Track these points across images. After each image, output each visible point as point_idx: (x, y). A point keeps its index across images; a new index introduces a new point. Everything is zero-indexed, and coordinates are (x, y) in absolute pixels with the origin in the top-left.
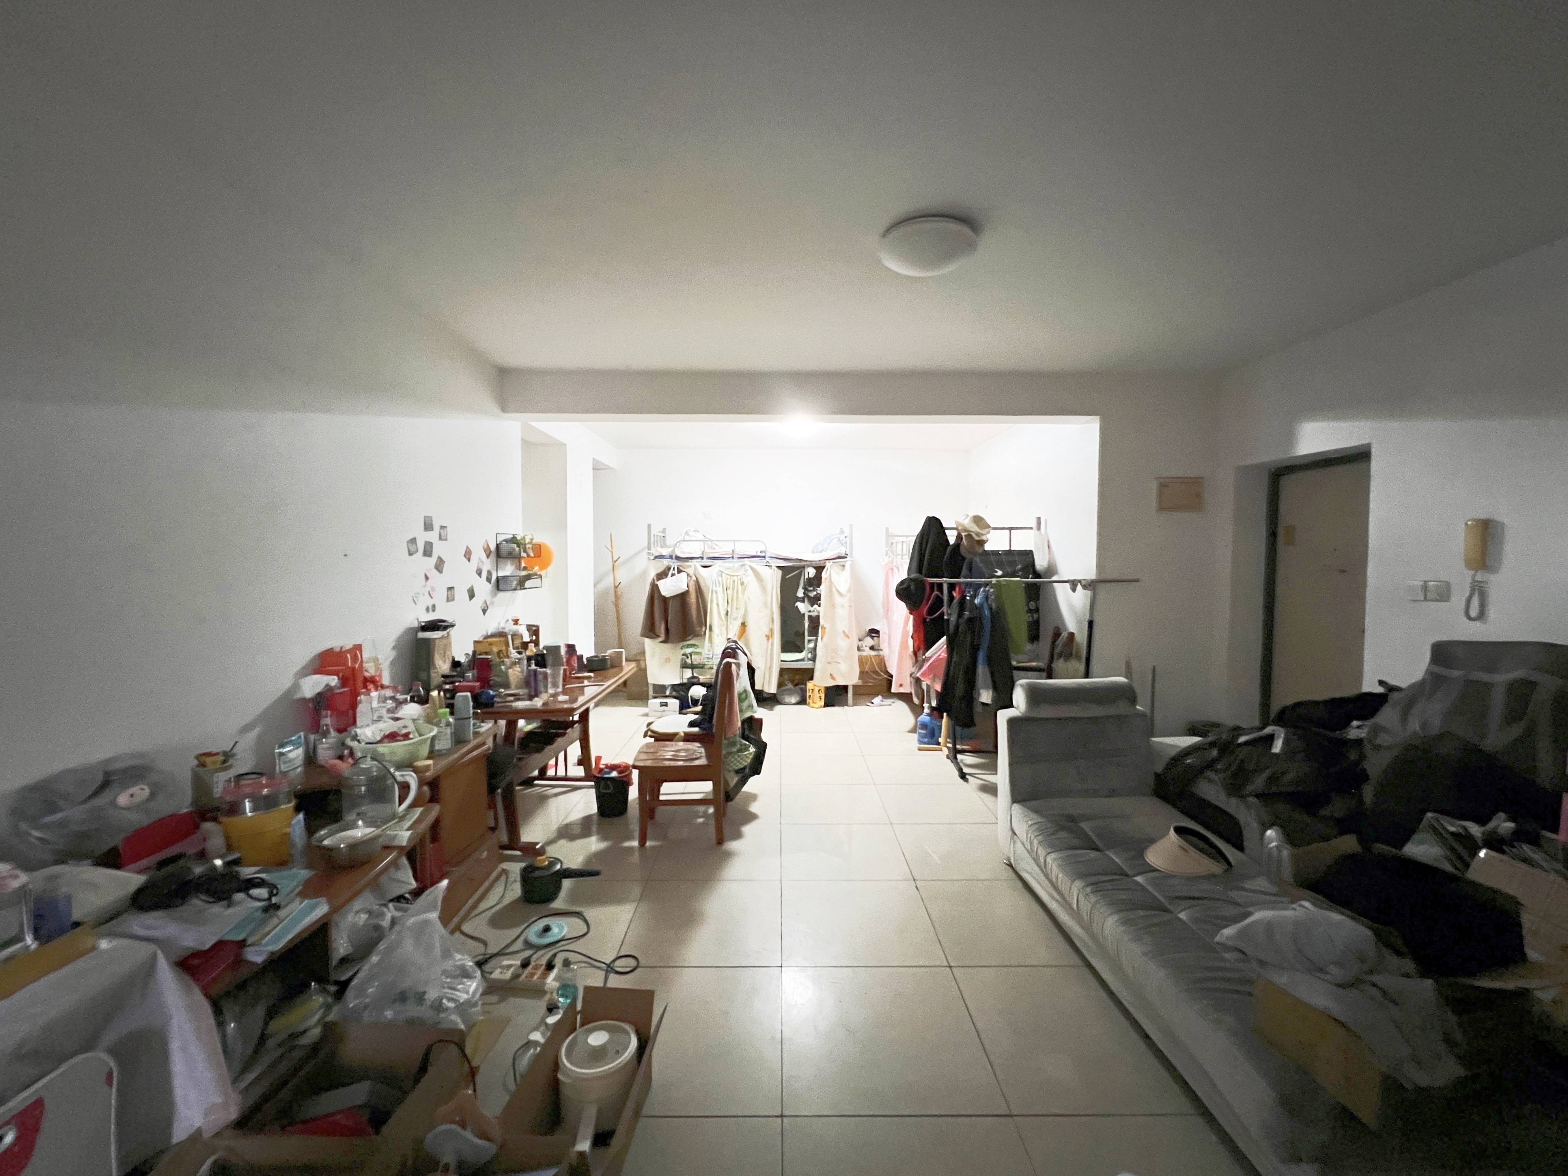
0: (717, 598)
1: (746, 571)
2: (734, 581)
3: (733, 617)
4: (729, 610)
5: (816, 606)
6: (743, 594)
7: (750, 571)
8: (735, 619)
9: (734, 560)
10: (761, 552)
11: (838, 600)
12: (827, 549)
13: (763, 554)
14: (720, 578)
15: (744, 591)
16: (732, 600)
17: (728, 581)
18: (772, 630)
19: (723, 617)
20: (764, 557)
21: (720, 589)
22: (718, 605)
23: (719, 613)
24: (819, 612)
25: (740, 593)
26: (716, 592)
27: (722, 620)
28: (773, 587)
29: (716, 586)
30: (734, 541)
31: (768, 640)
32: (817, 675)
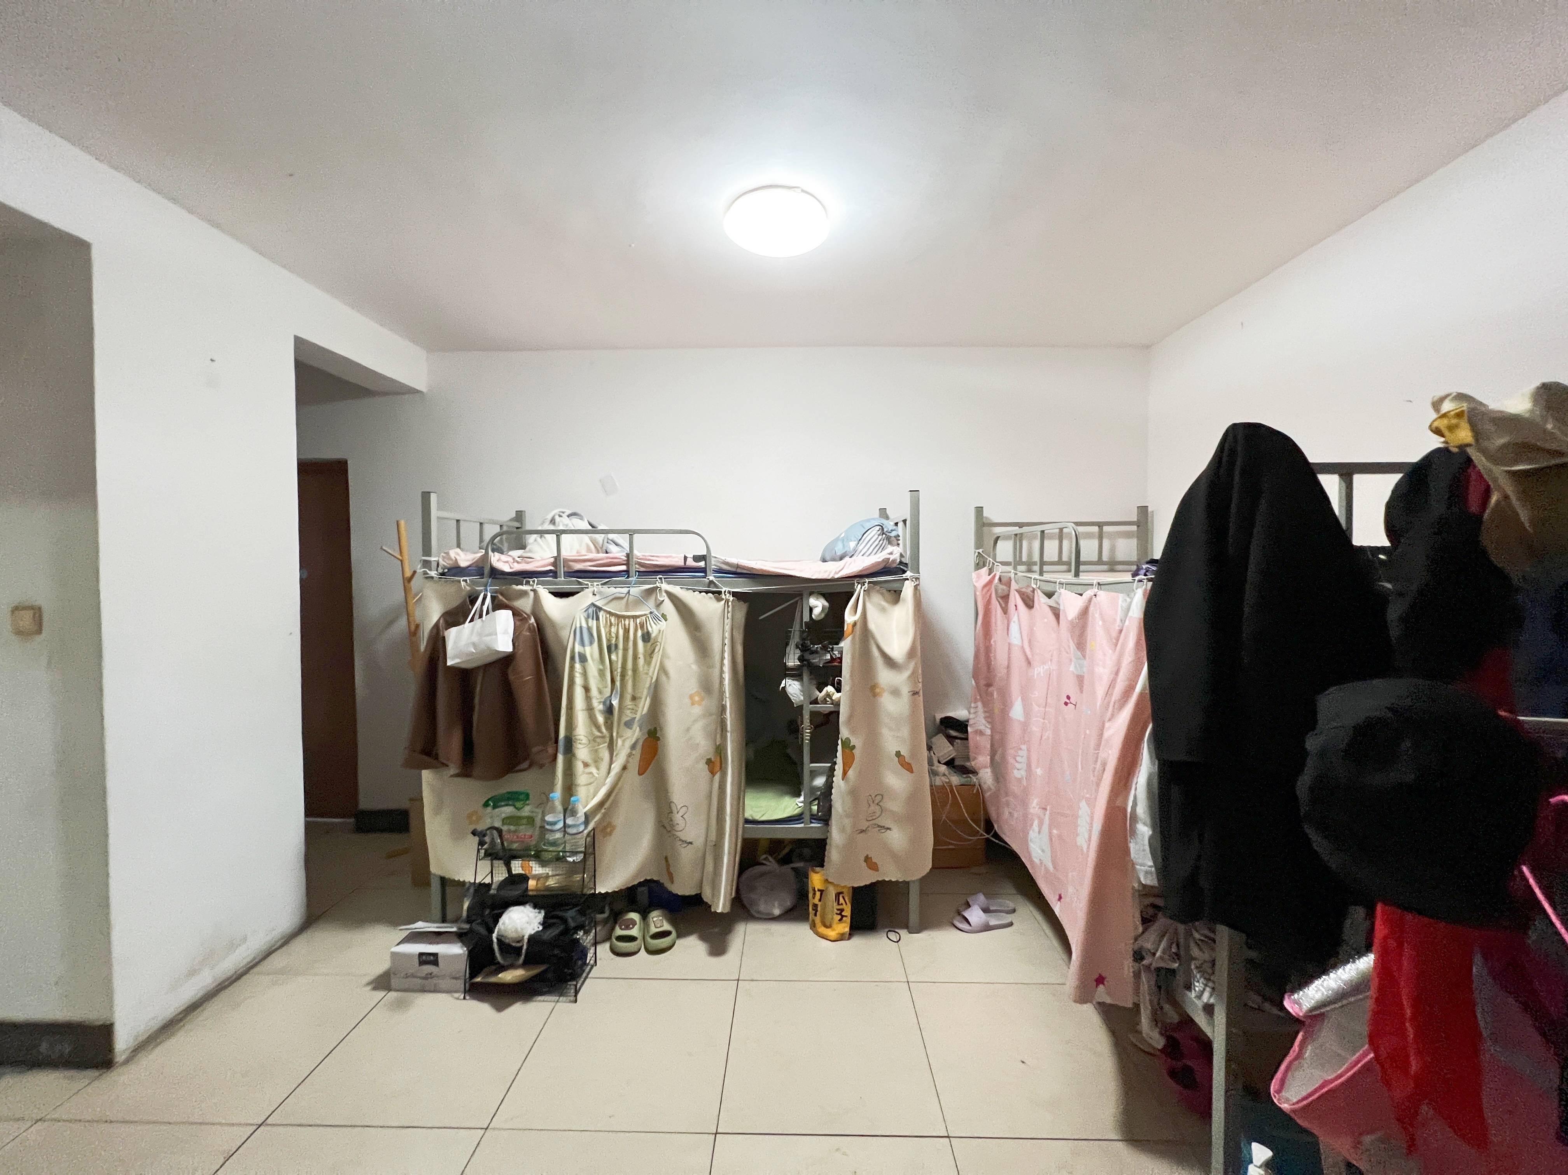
0: (585, 674)
1: (659, 605)
2: (627, 631)
3: (625, 719)
4: (615, 702)
5: (830, 689)
6: (648, 662)
7: (668, 607)
8: (629, 724)
9: (633, 579)
10: (697, 558)
11: (885, 677)
12: (855, 551)
13: (702, 564)
14: (593, 623)
15: (650, 655)
16: (623, 675)
17: (614, 630)
18: (720, 750)
19: (601, 719)
20: (704, 570)
21: (592, 651)
22: (587, 689)
23: (590, 709)
24: (837, 704)
25: (641, 661)
26: (583, 659)
27: (598, 728)
28: (724, 645)
29: (582, 643)
30: (631, 533)
31: (713, 773)
32: (834, 854)
